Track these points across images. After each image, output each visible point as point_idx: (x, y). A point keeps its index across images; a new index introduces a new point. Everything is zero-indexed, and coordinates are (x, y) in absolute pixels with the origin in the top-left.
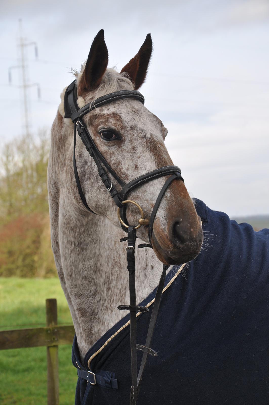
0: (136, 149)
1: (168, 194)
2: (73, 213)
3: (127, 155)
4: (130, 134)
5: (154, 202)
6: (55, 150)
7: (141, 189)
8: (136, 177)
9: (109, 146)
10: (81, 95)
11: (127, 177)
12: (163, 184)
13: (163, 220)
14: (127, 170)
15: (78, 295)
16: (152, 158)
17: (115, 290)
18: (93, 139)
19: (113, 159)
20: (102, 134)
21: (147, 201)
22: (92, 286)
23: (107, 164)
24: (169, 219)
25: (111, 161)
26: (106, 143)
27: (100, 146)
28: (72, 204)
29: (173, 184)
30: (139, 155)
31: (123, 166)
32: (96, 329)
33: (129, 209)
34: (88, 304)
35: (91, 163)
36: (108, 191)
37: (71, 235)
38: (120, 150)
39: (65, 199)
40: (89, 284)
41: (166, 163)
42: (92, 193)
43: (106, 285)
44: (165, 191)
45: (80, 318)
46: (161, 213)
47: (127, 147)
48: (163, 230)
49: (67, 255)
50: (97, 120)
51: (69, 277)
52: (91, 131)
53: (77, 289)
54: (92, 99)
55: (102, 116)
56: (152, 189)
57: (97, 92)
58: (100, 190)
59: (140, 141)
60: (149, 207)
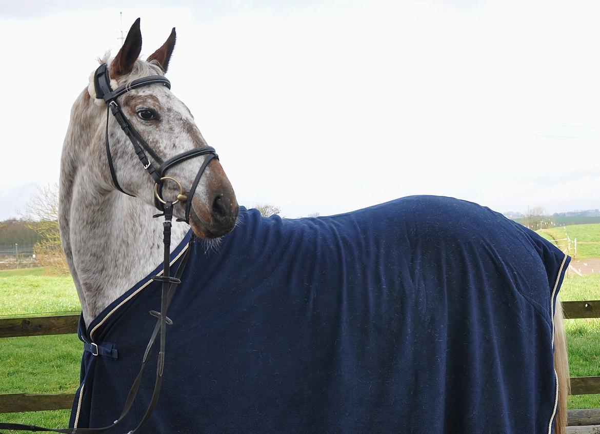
0: (174, 129)
1: (207, 171)
2: (91, 191)
3: (165, 135)
4: (168, 115)
5: (194, 179)
6: (76, 129)
7: (180, 166)
8: (174, 156)
9: (147, 125)
10: (113, 78)
11: (165, 155)
12: (202, 163)
13: (203, 195)
14: (165, 148)
15: (85, 271)
16: (190, 138)
17: (121, 267)
18: (128, 119)
19: (151, 138)
20: (140, 114)
21: (185, 178)
22: (100, 263)
23: (144, 143)
24: (209, 194)
25: (149, 140)
26: (144, 123)
27: (137, 126)
28: (93, 182)
29: (212, 162)
30: (177, 135)
31: (161, 145)
32: (100, 304)
33: (166, 185)
34: (94, 280)
35: (125, 142)
36: (146, 168)
37: (85, 212)
38: (157, 129)
39: (85, 177)
40: (97, 261)
41: (203, 143)
42: (124, 171)
43: (113, 262)
44: (205, 168)
45: (85, 292)
46: (201, 189)
47: (165, 127)
48: (204, 205)
49: (77, 231)
50: (133, 101)
51: (77, 253)
52: (126, 112)
53: (84, 265)
54: (125, 81)
55: (139, 97)
56: (191, 167)
57: (130, 76)
58: (134, 168)
59: (177, 122)
60: (188, 184)
